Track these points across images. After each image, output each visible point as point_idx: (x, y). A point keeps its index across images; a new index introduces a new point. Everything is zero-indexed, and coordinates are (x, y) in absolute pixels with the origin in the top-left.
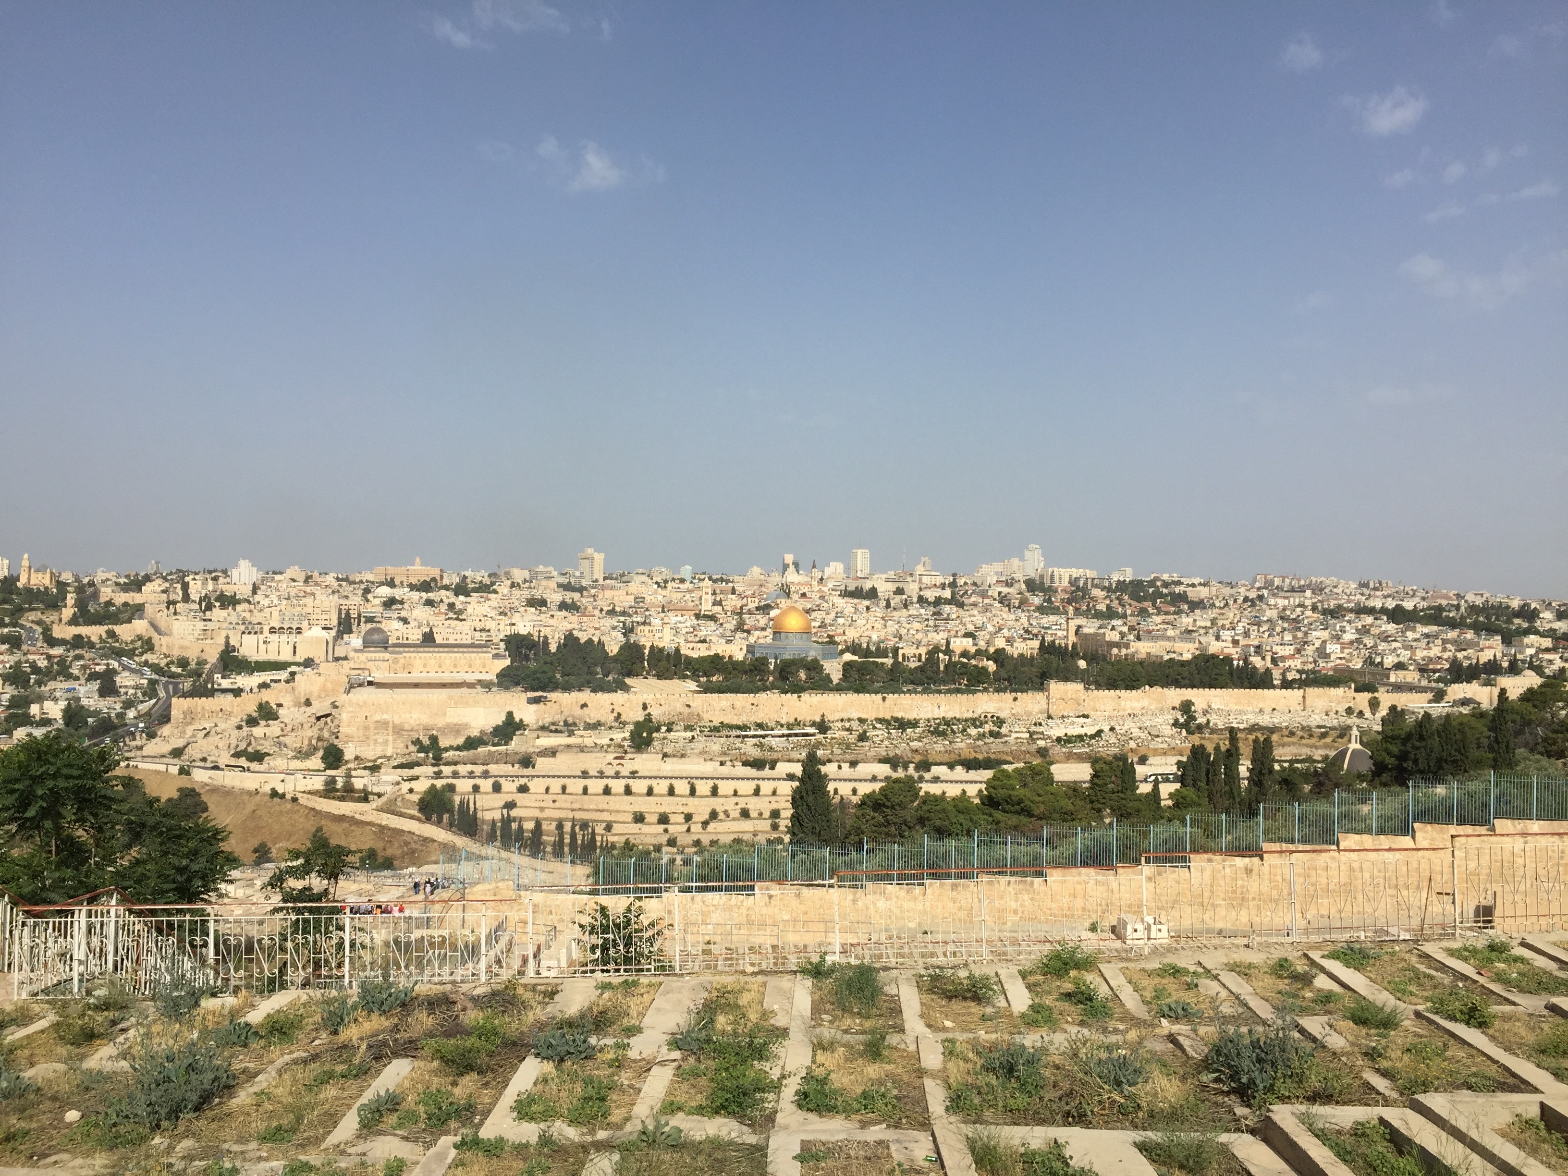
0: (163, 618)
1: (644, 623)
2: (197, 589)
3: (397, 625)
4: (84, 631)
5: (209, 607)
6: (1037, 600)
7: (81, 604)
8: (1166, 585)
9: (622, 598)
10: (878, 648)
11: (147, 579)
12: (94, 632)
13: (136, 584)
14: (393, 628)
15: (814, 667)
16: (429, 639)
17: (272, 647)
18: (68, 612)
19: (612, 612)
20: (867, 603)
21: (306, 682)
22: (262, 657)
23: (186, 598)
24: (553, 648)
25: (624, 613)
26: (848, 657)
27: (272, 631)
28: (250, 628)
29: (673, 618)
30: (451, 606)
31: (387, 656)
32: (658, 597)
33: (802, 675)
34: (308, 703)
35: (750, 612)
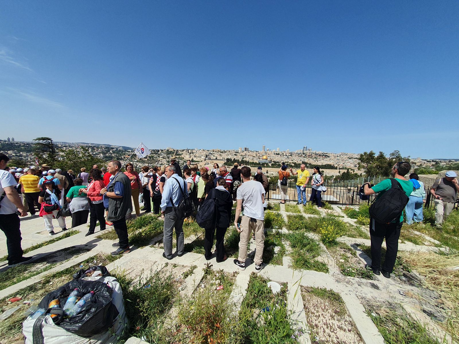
0: (185, 155)
1: (245, 157)
2: (190, 151)
3: (213, 157)
4: (176, 156)
5: (191, 154)
6: (304, 156)
7: (176, 153)
8: (325, 154)
9: (243, 154)
10: (278, 162)
11: (184, 150)
12: (177, 156)
13: (183, 151)
14: (212, 157)
15: (267, 164)
16: (216, 158)
17: (198, 159)
18: (175, 154)
19: (242, 156)
20: (278, 155)
21: (201, 164)
22: (197, 160)
23: (188, 152)
24: (232, 160)
25: (243, 156)
26: (273, 163)
27: (198, 157)
28: (195, 157)
29: (250, 157)
30: (220, 154)
31: (210, 160)
32: (249, 154)
33: (265, 165)
34: (201, 166)
35: (261, 156)
